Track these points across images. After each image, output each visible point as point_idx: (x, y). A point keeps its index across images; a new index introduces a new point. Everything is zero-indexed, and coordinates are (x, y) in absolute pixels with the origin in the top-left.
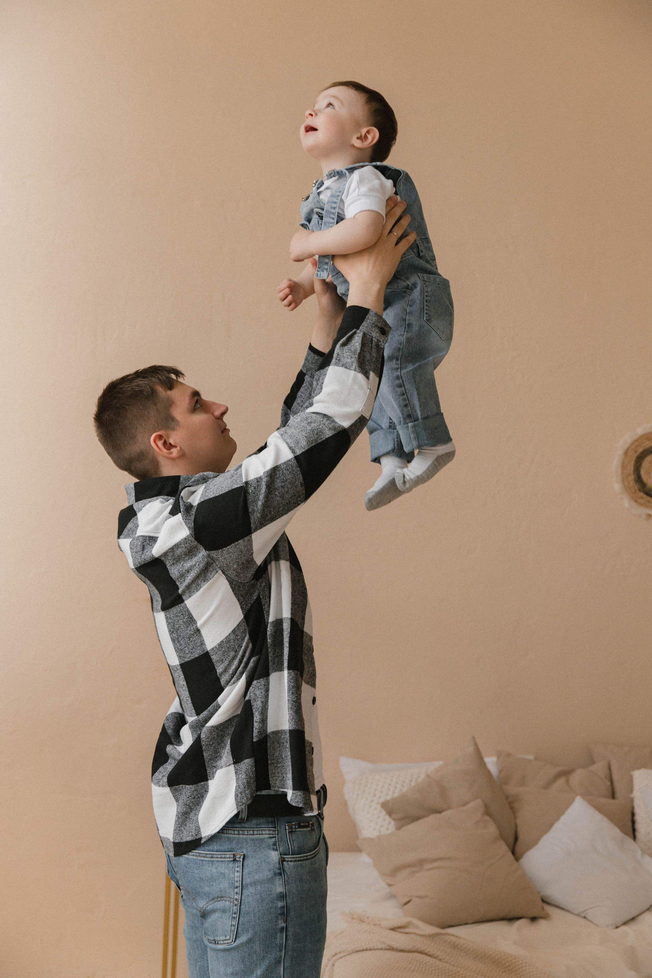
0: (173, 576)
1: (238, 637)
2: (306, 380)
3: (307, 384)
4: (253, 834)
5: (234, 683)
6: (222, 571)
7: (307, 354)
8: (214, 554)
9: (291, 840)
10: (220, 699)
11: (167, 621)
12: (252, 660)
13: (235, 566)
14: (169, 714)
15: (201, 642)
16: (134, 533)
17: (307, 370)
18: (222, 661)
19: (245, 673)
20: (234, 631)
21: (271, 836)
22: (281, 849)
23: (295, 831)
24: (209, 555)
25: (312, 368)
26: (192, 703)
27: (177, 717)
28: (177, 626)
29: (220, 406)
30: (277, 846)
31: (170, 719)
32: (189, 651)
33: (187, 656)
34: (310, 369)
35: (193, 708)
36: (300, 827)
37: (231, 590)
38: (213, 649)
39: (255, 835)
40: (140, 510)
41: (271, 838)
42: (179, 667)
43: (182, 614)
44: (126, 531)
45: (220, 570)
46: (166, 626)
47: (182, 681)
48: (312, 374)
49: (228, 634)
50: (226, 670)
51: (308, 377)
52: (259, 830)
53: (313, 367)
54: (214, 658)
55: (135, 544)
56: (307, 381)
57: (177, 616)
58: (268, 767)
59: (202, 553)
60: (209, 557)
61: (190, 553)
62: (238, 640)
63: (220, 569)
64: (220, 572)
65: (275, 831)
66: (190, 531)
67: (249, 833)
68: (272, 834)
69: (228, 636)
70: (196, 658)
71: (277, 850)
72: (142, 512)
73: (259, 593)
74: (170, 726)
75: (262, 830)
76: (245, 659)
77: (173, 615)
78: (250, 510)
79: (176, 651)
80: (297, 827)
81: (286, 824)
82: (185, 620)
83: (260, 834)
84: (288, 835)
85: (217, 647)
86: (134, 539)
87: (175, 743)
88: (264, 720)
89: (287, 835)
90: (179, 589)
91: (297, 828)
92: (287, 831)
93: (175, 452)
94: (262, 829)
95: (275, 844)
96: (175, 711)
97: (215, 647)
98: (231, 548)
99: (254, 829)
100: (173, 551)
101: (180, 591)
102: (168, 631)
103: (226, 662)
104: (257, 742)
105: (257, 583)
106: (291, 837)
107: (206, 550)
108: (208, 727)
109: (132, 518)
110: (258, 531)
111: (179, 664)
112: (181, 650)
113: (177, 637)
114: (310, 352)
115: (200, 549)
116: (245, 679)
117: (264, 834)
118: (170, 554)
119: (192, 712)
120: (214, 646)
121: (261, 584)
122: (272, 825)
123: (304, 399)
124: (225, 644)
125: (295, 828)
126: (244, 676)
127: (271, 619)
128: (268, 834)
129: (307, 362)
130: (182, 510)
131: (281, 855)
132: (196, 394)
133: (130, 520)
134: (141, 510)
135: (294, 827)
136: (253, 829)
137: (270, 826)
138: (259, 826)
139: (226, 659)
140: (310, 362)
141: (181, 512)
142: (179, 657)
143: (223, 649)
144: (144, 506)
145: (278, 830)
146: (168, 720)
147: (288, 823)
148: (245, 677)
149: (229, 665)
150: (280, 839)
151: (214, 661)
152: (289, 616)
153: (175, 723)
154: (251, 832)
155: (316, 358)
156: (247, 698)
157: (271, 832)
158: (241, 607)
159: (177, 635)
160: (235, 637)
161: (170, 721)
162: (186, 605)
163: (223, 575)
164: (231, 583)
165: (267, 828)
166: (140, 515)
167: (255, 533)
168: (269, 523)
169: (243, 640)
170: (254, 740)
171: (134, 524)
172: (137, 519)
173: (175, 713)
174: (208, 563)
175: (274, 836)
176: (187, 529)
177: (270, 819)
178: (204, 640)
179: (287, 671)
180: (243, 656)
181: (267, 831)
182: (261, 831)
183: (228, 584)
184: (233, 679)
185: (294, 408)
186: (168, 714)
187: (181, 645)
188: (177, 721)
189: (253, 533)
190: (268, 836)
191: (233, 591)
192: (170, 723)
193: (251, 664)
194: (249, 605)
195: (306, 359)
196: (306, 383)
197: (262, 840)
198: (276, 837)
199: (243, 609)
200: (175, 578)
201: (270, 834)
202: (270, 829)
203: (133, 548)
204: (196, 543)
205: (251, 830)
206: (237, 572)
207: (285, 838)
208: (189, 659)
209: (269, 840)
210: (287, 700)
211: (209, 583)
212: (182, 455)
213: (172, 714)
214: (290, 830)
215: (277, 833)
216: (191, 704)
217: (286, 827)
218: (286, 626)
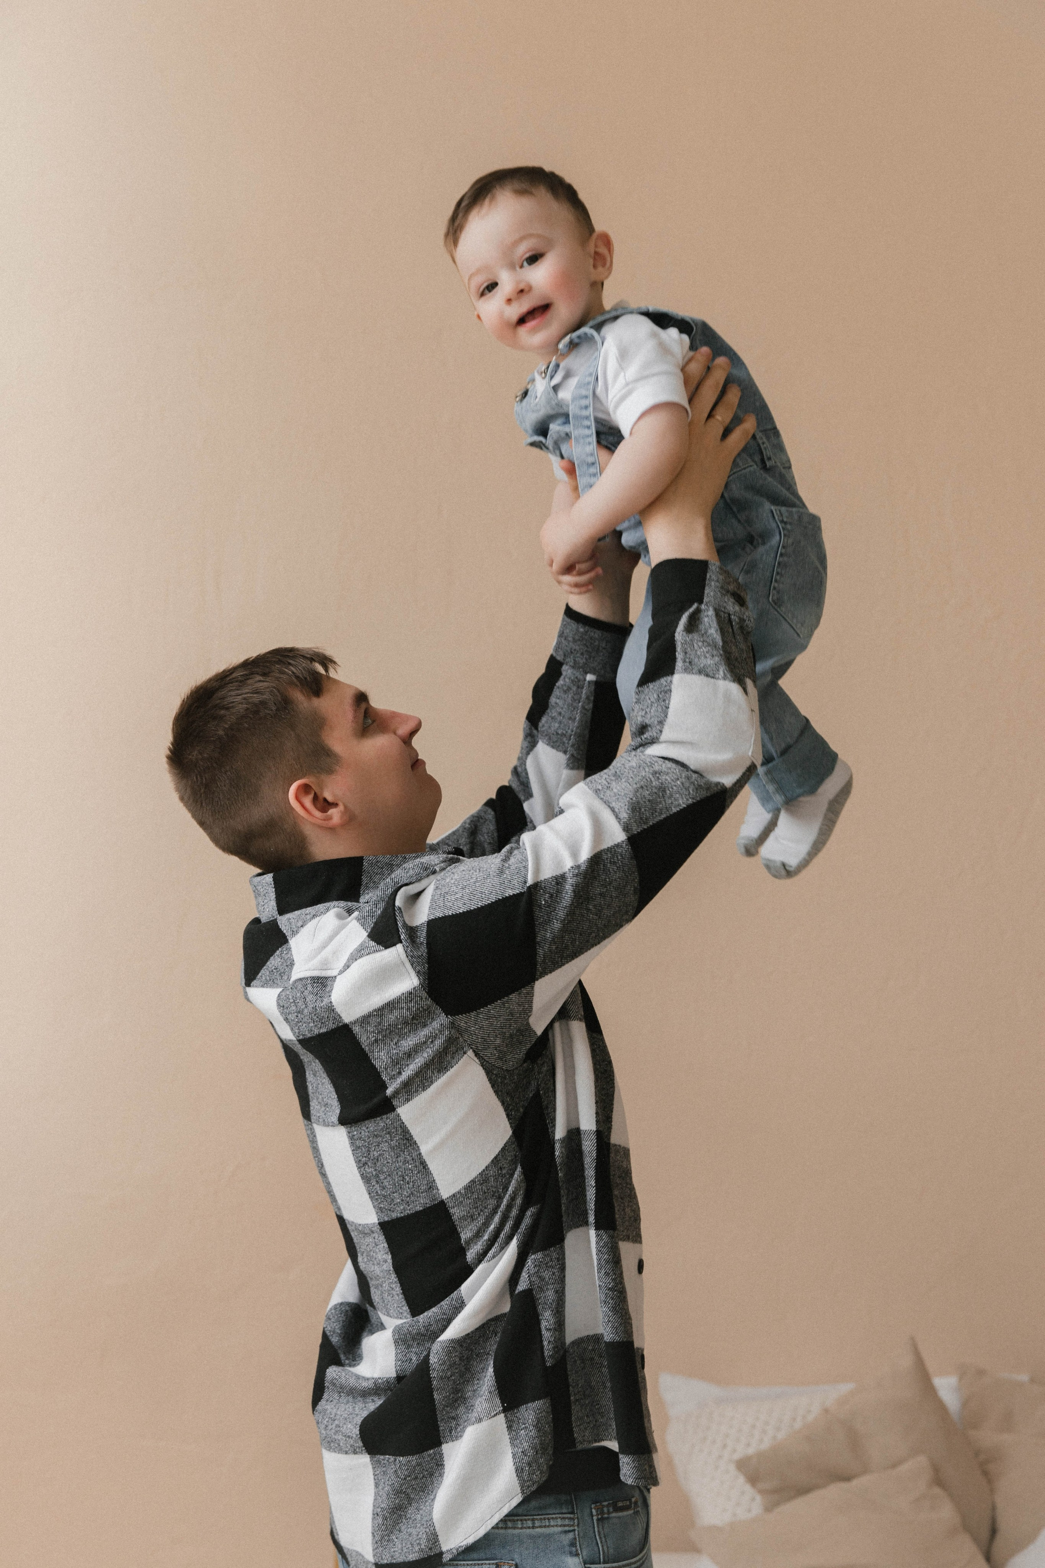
0: (377, 1064)
1: (504, 1172)
2: (564, 673)
3: (567, 680)
4: (533, 1527)
5: (494, 1257)
6: (474, 1051)
7: (562, 624)
8: (462, 1020)
9: (602, 1536)
10: (465, 1287)
11: (352, 1144)
12: (529, 1213)
13: (498, 1041)
14: (331, 1309)
15: (427, 1184)
16: (285, 977)
17: (565, 655)
18: (472, 1217)
19: (515, 1238)
20: (495, 1161)
21: (567, 1528)
22: (585, 1553)
23: (608, 1518)
24: (453, 1024)
25: (575, 650)
26: (404, 1293)
27: (347, 1311)
28: (376, 1154)
29: (406, 718)
30: (576, 1547)
31: (334, 1317)
32: (402, 1200)
33: (398, 1209)
34: (572, 652)
35: (404, 1303)
36: (617, 1509)
37: (489, 1085)
38: (454, 1195)
39: (537, 1528)
40: (294, 933)
41: (566, 1532)
42: (377, 1228)
43: (389, 1133)
44: (264, 973)
45: (471, 1050)
46: (351, 1152)
47: (382, 1252)
48: (574, 660)
49: (484, 1167)
50: (478, 1234)
51: (567, 667)
52: (545, 1519)
53: (577, 648)
54: (457, 1213)
55: (290, 997)
56: (566, 675)
57: (376, 1136)
58: (570, 1407)
59: (441, 1020)
60: (452, 1028)
61: (416, 1020)
62: (503, 1176)
63: (471, 1048)
64: (470, 1053)
65: (573, 1519)
66: (419, 979)
67: (525, 1526)
68: (568, 1525)
69: (484, 1170)
70: (417, 1212)
71: (577, 1555)
72: (298, 936)
73: (538, 1085)
74: (335, 1328)
75: (549, 1519)
76: (514, 1212)
77: (367, 1134)
78: (538, 939)
79: (371, 1198)
80: (611, 1510)
81: (593, 1506)
82: (393, 1143)
83: (545, 1526)
84: (596, 1526)
85: (463, 1191)
86: (285, 988)
87: (347, 1362)
88: (560, 1325)
89: (594, 1525)
90: (387, 1088)
91: (612, 1512)
92: (595, 1518)
93: (335, 814)
94: (550, 1516)
95: (573, 1544)
96: (340, 1301)
97: (459, 1192)
98: (492, 1009)
99: (535, 1517)
100: (382, 1015)
101: (389, 1092)
102: (353, 1162)
103: (481, 1220)
104: (553, 1367)
105: (533, 1067)
106: (601, 1530)
107: (447, 1015)
108: (444, 1342)
109: (278, 949)
110: (546, 976)
111: (377, 1222)
112: (385, 1196)
113: (374, 1173)
114: (569, 620)
115: (434, 1012)
116: (517, 1249)
117: (553, 1526)
118: (374, 1021)
119: (401, 1311)
120: (457, 1190)
121: (541, 1069)
122: (568, 1509)
123: (562, 708)
124: (478, 1187)
125: (609, 1513)
126: (514, 1243)
127: (560, 1133)
128: (561, 1526)
129: (563, 640)
130: (402, 937)
131: (584, 1565)
132: (361, 698)
133: (275, 951)
134: (297, 932)
135: (605, 1510)
136: (532, 1517)
137: (564, 1511)
138: (544, 1512)
139: (479, 1214)
140: (570, 639)
141: (401, 942)
142: (380, 1210)
143: (475, 1196)
144: (302, 926)
145: (578, 1518)
146: (330, 1319)
147: (595, 1502)
148: (516, 1245)
149: (486, 1224)
150: (581, 1534)
151: (455, 1218)
152: (594, 1128)
153: (343, 1322)
154: (530, 1523)
155: (582, 630)
156: (522, 1286)
157: (567, 1522)
158: (508, 1116)
159: (376, 1170)
160: (498, 1172)
161: (333, 1320)
162: (398, 1115)
163: (476, 1059)
164: (488, 1072)
165: (558, 1514)
166: (294, 943)
167: (540, 980)
168: (567, 962)
169: (512, 1175)
170: (548, 1364)
171: (282, 960)
172: (289, 949)
173: (341, 1304)
174: (450, 1038)
175: (572, 1528)
176: (413, 974)
177: (563, 1498)
178: (434, 1180)
179: (594, 1232)
180: (509, 1207)
181: (559, 1520)
182: (547, 1521)
183: (485, 1074)
184: (493, 1250)
185: (543, 726)
186: (328, 1309)
187: (384, 1188)
188: (346, 1318)
189: (537, 980)
190: (560, 1529)
191: (493, 1086)
192: (335, 1324)
193: (527, 1221)
194: (521, 1110)
195: (561, 635)
196: (564, 678)
197: (549, 1536)
198: (574, 1530)
199: (511, 1119)
200: (381, 1067)
201: (564, 1526)
202: (565, 1516)
203: (286, 1006)
204: (429, 1002)
205: (529, 1519)
206: (500, 1052)
207: (591, 1532)
208: (402, 1215)
209: (563, 1537)
210: (598, 1285)
211: (449, 1073)
212: (350, 819)
213: (335, 1307)
214: (600, 1517)
215: (576, 1524)
216: (401, 1296)
217: (591, 1512)
218: (589, 1146)
